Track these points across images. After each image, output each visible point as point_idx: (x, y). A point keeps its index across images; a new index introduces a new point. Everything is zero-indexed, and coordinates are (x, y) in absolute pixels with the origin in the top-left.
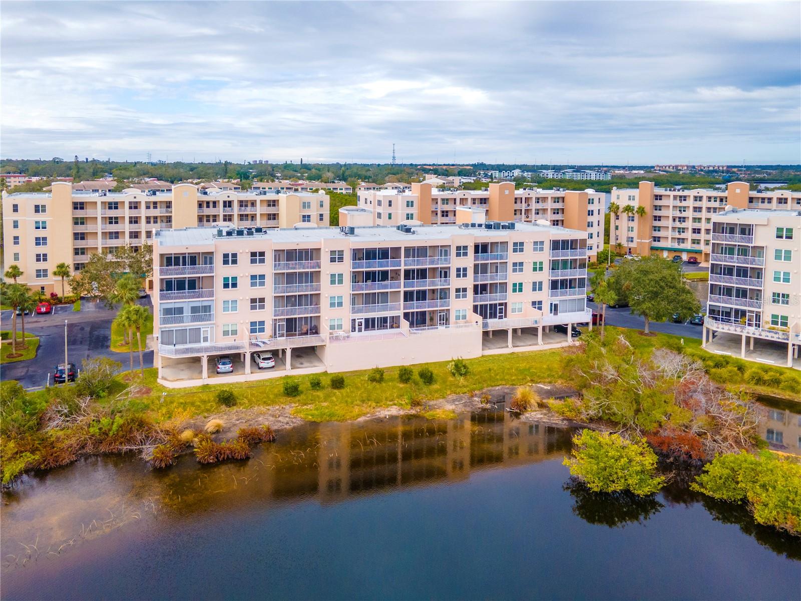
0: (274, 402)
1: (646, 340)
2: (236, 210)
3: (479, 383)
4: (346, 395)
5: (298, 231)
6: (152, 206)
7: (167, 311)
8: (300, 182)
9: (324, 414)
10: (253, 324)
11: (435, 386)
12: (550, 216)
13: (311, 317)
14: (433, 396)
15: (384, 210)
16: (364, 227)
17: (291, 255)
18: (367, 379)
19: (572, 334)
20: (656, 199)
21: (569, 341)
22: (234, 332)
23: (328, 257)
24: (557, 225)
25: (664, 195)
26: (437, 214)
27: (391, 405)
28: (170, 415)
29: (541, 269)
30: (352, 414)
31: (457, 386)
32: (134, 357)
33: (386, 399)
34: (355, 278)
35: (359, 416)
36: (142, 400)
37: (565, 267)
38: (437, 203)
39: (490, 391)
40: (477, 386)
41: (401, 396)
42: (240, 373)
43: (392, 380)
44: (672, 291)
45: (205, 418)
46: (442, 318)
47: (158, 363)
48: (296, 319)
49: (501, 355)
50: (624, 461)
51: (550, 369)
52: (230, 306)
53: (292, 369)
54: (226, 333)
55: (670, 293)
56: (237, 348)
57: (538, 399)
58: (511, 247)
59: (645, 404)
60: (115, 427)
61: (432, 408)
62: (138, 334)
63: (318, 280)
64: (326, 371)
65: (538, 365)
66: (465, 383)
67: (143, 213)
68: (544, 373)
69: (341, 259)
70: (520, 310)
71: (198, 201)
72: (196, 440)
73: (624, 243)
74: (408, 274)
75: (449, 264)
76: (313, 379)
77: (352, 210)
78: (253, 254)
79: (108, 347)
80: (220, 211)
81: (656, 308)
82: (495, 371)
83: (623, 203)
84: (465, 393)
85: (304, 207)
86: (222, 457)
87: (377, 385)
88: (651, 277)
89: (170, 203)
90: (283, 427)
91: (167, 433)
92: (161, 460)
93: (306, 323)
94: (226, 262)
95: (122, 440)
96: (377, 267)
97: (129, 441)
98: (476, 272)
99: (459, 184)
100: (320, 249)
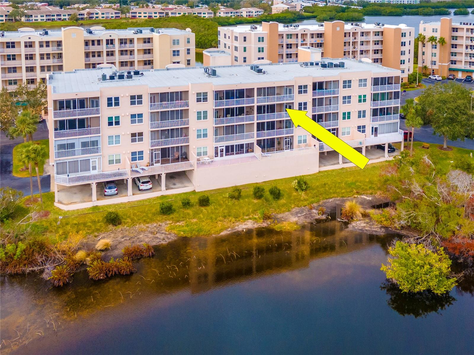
0: (152, 220)
1: (444, 154)
2: (117, 47)
3: (317, 196)
4: (211, 212)
5: (169, 71)
6: (45, 45)
7: (61, 147)
8: (170, 6)
9: (194, 230)
10: (133, 154)
11: (282, 201)
12: (372, 55)
13: (181, 146)
14: (281, 210)
15: (239, 44)
16: (224, 67)
17: (164, 97)
18: (227, 196)
19: (389, 151)
20: (454, 31)
21: (387, 157)
22: (118, 161)
23: (195, 98)
24: (377, 62)
25: (459, 28)
26: (283, 46)
27: (248, 220)
28: (65, 235)
29: (365, 101)
30: (216, 229)
31: (300, 200)
32: (33, 182)
33: (244, 214)
34: (217, 114)
35: (222, 230)
36: (41, 222)
37: (383, 99)
38: (283, 37)
39: (325, 203)
40: (315, 199)
41: (255, 211)
42: (124, 195)
43: (248, 196)
44: (465, 117)
45: (96, 236)
46: (287, 142)
47: (54, 188)
48: (169, 148)
49: (333, 170)
50: (427, 267)
51: (371, 182)
52: (114, 140)
53: (166, 189)
54: (111, 162)
55: (463, 119)
56: (121, 174)
57: (362, 210)
58: (341, 84)
59: (443, 217)
60: (18, 252)
61: (280, 221)
62: (36, 168)
63: (187, 117)
64: (195, 190)
65: (362, 179)
66: (306, 197)
67: (37, 51)
68: (366, 186)
69: (205, 99)
70: (349, 133)
71: (84, 40)
72: (88, 259)
73: (429, 66)
74: (260, 109)
75: (293, 100)
76: (184, 200)
77: (214, 52)
78: (133, 97)
79: (11, 172)
80: (104, 48)
81: (452, 131)
82: (329, 185)
83: (428, 34)
84: (306, 206)
85: (174, 44)
86: (110, 273)
87: (236, 202)
88: (448, 105)
89: (61, 42)
90: (160, 243)
91: (64, 253)
92: (59, 280)
93: (178, 150)
94: (110, 105)
95: (26, 262)
96: (234, 104)
97: (33, 263)
98: (314, 105)
99: (300, 8)
100: (188, 91)
